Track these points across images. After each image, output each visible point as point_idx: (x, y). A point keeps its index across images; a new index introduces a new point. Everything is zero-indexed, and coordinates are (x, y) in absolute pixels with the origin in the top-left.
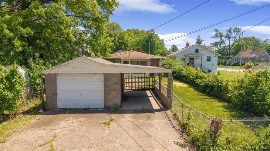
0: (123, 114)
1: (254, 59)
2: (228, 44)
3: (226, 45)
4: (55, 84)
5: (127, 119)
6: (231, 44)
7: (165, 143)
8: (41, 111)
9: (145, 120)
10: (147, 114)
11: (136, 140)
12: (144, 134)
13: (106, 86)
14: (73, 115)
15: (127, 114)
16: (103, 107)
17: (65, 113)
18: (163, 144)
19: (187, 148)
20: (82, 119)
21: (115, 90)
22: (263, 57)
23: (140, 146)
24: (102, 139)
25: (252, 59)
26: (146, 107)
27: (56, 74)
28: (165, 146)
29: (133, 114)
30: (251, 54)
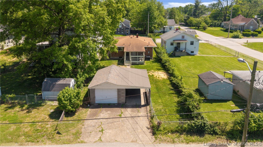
0: (126, 109)
1: (244, 26)
2: (226, 5)
3: (224, 6)
4: (94, 93)
5: (128, 112)
6: (229, 5)
7: (142, 127)
8: (89, 105)
9: (137, 113)
10: (138, 108)
11: (132, 125)
12: (135, 122)
13: (118, 94)
14: (104, 109)
15: (128, 109)
16: (117, 103)
17: (100, 107)
18: (141, 128)
19: (150, 130)
20: (109, 112)
21: (123, 96)
22: (252, 25)
23: (133, 129)
24: (119, 124)
25: (241, 26)
26: (138, 104)
27: (95, 89)
28: (142, 129)
29: (131, 109)
30: (242, 21)
